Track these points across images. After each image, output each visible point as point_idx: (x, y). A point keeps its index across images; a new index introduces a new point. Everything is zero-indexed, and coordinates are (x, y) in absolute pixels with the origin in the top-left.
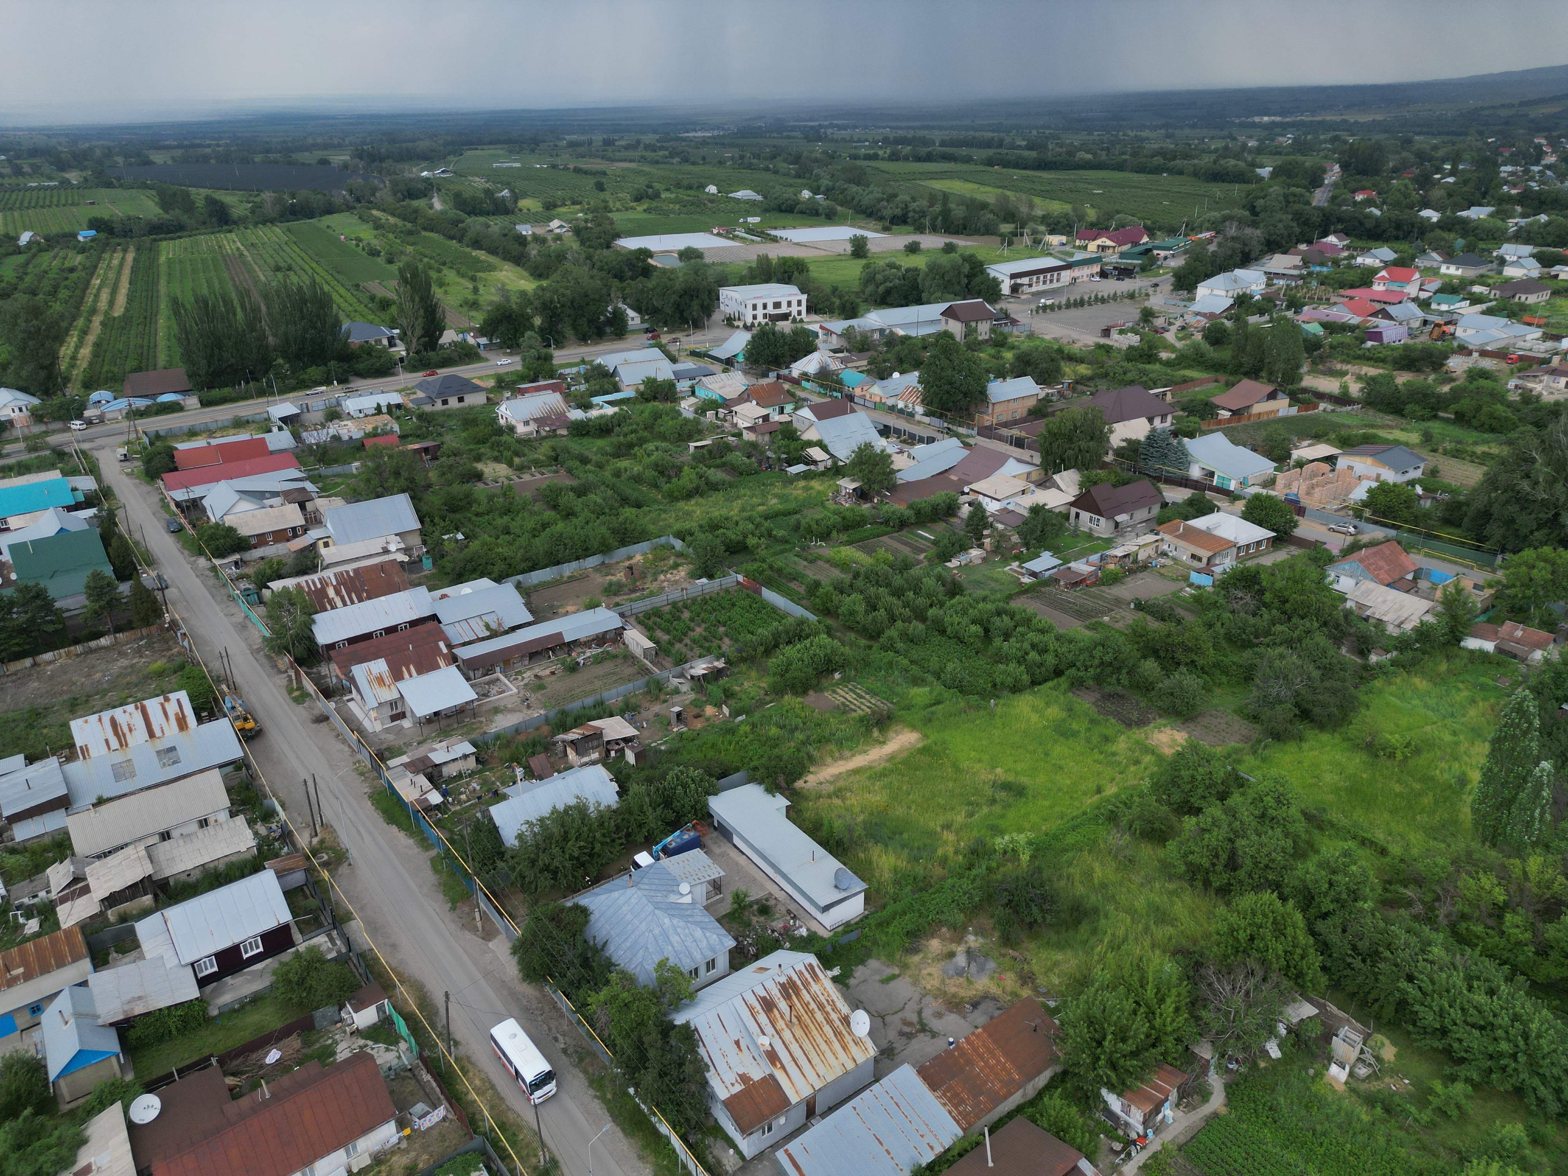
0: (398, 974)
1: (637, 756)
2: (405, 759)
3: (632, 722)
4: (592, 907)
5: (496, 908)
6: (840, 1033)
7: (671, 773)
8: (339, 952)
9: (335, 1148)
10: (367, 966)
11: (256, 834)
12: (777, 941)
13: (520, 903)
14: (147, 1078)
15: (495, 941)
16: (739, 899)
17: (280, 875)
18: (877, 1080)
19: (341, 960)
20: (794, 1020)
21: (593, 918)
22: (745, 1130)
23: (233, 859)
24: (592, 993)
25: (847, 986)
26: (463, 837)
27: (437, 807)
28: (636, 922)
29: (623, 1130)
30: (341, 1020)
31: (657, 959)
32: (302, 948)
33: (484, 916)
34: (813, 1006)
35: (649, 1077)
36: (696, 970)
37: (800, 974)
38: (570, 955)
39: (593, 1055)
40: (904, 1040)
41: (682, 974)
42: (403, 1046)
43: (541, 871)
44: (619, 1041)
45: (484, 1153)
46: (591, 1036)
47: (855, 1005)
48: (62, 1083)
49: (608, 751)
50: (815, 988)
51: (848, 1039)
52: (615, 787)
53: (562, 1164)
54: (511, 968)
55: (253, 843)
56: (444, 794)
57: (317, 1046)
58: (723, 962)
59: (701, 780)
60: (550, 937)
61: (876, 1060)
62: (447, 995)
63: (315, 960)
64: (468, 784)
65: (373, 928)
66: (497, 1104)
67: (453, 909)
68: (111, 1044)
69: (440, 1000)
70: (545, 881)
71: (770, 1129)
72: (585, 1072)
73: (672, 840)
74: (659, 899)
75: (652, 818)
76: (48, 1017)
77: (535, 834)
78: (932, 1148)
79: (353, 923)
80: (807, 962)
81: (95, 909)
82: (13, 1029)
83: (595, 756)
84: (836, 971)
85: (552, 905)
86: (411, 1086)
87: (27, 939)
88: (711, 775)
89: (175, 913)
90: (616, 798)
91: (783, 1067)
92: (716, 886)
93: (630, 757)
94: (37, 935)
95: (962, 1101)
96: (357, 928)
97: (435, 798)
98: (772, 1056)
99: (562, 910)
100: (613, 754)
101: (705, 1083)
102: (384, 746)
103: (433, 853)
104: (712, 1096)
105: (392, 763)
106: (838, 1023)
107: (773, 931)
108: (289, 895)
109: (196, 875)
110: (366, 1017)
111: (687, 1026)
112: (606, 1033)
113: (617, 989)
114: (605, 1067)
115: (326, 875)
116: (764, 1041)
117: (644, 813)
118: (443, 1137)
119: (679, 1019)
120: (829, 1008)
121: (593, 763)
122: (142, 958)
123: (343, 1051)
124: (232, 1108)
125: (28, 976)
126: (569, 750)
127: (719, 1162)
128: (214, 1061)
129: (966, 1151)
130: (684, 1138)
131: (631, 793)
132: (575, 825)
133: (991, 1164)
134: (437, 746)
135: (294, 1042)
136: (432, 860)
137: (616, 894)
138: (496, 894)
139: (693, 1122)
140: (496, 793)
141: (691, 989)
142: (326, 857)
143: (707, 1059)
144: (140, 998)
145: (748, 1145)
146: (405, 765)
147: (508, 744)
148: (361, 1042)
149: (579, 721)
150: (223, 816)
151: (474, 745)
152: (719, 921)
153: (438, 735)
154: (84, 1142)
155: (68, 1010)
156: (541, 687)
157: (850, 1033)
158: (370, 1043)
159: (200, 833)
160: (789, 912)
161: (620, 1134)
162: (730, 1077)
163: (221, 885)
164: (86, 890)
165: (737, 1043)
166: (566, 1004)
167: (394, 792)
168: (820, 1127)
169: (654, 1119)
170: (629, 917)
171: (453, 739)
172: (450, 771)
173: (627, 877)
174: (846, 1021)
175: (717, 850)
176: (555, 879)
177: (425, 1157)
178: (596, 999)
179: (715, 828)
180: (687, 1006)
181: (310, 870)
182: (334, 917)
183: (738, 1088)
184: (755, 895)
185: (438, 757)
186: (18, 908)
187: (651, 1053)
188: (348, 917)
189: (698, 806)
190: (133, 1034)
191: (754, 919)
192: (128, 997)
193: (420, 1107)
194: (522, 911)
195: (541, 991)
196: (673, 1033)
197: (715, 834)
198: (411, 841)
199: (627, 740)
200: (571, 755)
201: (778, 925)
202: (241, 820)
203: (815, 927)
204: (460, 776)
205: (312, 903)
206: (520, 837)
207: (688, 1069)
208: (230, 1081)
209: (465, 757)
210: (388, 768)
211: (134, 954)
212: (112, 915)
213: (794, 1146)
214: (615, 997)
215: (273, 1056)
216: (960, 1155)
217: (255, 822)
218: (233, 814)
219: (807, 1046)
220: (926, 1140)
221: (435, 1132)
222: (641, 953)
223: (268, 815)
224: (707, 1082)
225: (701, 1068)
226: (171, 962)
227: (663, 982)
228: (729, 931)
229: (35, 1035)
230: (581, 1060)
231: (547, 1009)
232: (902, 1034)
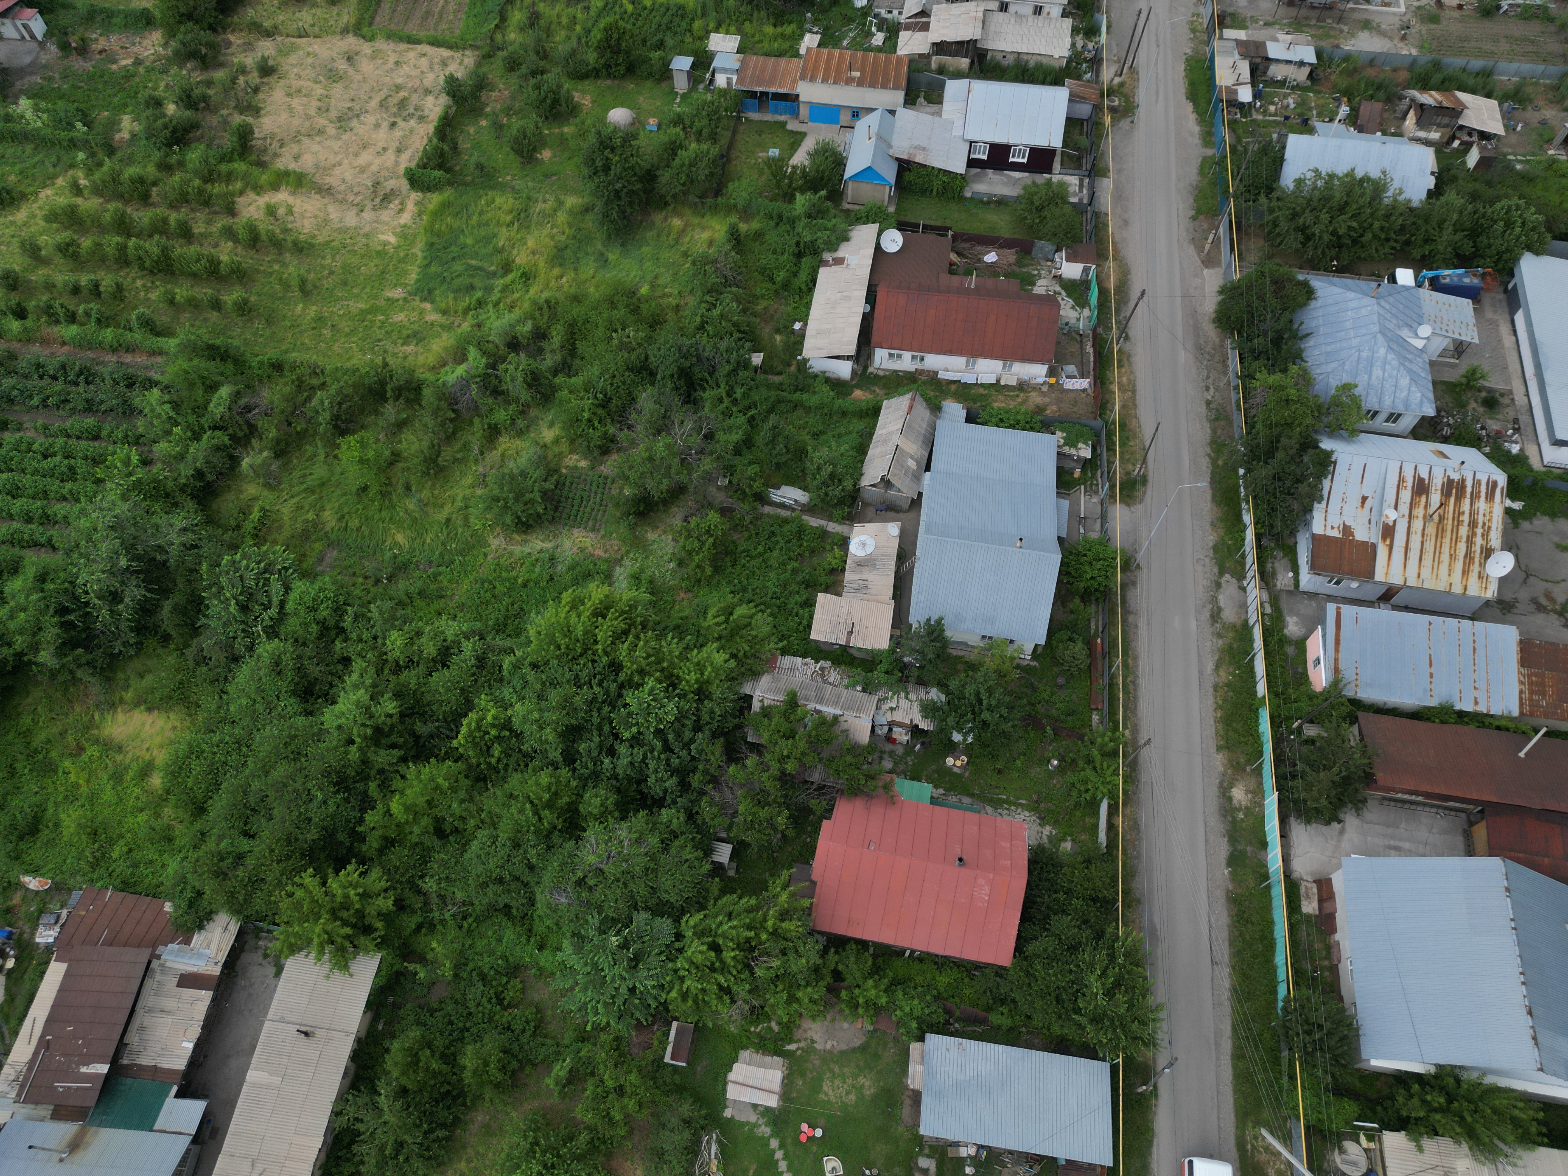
0: (1115, 249)
1: (1483, 162)
2: (1241, 35)
3: (1506, 116)
4: (1319, 293)
5: (1232, 240)
6: (1472, 559)
7: (1504, 202)
8: (1081, 200)
9: (998, 358)
10: (1096, 226)
11: (1073, 45)
12: (1480, 439)
13: (1256, 247)
14: (902, 218)
15: (1212, 271)
16: (1472, 375)
17: (1073, 99)
18: (1472, 619)
19: (1080, 209)
20: (1436, 517)
21: (1313, 304)
22: (1315, 567)
23: (1045, 61)
24: (1265, 371)
25: (1516, 525)
26: (1246, 150)
27: (1241, 106)
28: (1352, 333)
29: (1214, 496)
30: (1053, 261)
31: (1346, 379)
32: (1056, 178)
33: (1216, 242)
34: (1466, 518)
35: (1264, 472)
36: (1376, 413)
37: (1477, 483)
38: (1269, 324)
39: (1230, 422)
40: (1532, 608)
41: (1359, 407)
42: (1086, 312)
43: (1297, 229)
44: (1259, 426)
45: (1097, 435)
46: (1238, 406)
47: (1508, 545)
48: (850, 183)
49: (1453, 138)
50: (1482, 505)
51: (1476, 568)
52: (1431, 182)
53: (1150, 484)
54: (1210, 303)
55: (1066, 54)
56: (1257, 95)
57: (1025, 270)
58: (1408, 422)
59: (1534, 229)
60: (1261, 298)
61: (1488, 603)
62: (1143, 293)
63: (1058, 196)
64: (1285, 96)
65: (1119, 196)
66: (1130, 406)
67: (1194, 218)
68: (890, 174)
69: (1135, 294)
70: (1293, 242)
71: (1337, 583)
72: (1214, 430)
73: (1448, 274)
74: (1391, 326)
75: (1445, 239)
76: (861, 125)
77: (1315, 188)
78: (1476, 703)
79: (1105, 181)
80: (1494, 477)
81: (925, 49)
82: (836, 121)
83: (1435, 135)
84: (1517, 505)
85: (1285, 269)
86: (1074, 348)
87: (870, 49)
88: (1549, 229)
89: (981, 87)
90: (1423, 195)
91: (1391, 547)
92: (1459, 348)
93: (1473, 158)
94: (879, 49)
95: (1543, 694)
96: (1107, 186)
97: (1245, 95)
98: (1388, 532)
99: (1291, 279)
100: (1456, 144)
101: (1309, 510)
102: (1231, 10)
103: (1210, 152)
104: (1308, 524)
105: (1229, 33)
106: (1477, 548)
107: (1483, 428)
108: (1072, 123)
109: (1010, 60)
110: (1072, 270)
111: (1329, 454)
112: (1253, 412)
113: (1290, 382)
114: (1232, 438)
115: (1108, 120)
116: (1391, 515)
117: (1441, 229)
118: (1075, 403)
119: (1326, 444)
120: (1479, 531)
121: (1427, 143)
122: (939, 114)
123: (1041, 287)
124: (946, 279)
125: (861, 83)
126: (1412, 113)
127: (1274, 574)
128: (950, 233)
129: (1508, 730)
130: (1258, 537)
131: (1443, 199)
132: (1361, 201)
133: (1522, 754)
134: (1282, 36)
135: (1011, 256)
136: (1205, 159)
137: (1351, 295)
138: (1241, 227)
139: (1275, 531)
140: (1305, 122)
141: (1358, 426)
142: (1116, 103)
143: (1325, 493)
144: (924, 149)
145: (1307, 580)
146: (1239, 43)
147: (1352, 72)
148: (1058, 288)
149: (1448, 84)
150: (1056, 11)
151: (1319, 55)
152: (1435, 383)
153: (1290, 25)
154: (847, 239)
155: (875, 129)
156: (1434, 19)
157: (1483, 565)
158: (1064, 293)
159: (1031, 18)
160: (1516, 421)
161: (1209, 496)
162: (1335, 520)
163: (1023, 81)
164: (925, 27)
165: (1364, 499)
166: (1235, 364)
167: (1211, 68)
168: (1384, 614)
169: (1243, 505)
170: (1348, 324)
171: (1302, 37)
172: (1277, 72)
173: (1374, 285)
174: (1488, 553)
175: (1489, 315)
176: (1304, 244)
177: (1054, 408)
178: (1265, 378)
179: (1506, 291)
180: (1342, 438)
181: (1097, 108)
182: (1093, 165)
183: (1335, 533)
184: (1494, 382)
185: (1274, 50)
186: (876, 16)
187: (1280, 455)
188: (1104, 173)
189: (1506, 256)
190: (908, 177)
191: (1473, 404)
192: (917, 143)
193: (1071, 369)
194: (1253, 257)
195: (1222, 341)
196: (1311, 451)
197: (1501, 296)
198: (1197, 129)
199: (1484, 136)
200: (1411, 119)
201: (1494, 425)
202: (1068, 23)
203: (1531, 452)
204: (1282, 83)
205: (1084, 141)
206: (1299, 182)
207: (1303, 488)
208: (953, 257)
209: (1301, 64)
210: (1221, 38)
211: (935, 107)
212: (935, 61)
213: (1348, 610)
214: (1282, 388)
215: (991, 257)
216: (1498, 728)
217: (1078, 33)
218: (1065, 15)
219: (1429, 546)
220: (1476, 694)
221: (1072, 395)
222: (1334, 365)
223: (1092, 32)
224: (1311, 510)
225: (1315, 495)
226: (957, 132)
227: (1336, 403)
228: (1437, 399)
229: (847, 135)
230: (1216, 419)
231: (1217, 358)
232: (1534, 601)
